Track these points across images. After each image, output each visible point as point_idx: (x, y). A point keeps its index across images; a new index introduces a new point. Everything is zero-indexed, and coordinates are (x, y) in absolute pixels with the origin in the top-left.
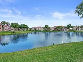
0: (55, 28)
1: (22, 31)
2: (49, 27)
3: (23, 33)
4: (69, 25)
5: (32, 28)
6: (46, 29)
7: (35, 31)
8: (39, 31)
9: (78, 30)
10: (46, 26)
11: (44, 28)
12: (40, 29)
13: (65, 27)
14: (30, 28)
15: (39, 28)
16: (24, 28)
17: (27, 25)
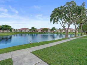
0: (41, 30)
1: (4, 33)
2: (35, 29)
3: (6, 35)
4: (53, 28)
5: (17, 30)
6: (32, 31)
7: (20, 33)
8: (25, 33)
9: (60, 32)
10: (33, 28)
11: (30, 30)
12: (27, 31)
13: (50, 30)
14: (15, 30)
15: (25, 29)
16: (6, 29)
17: (10, 26)
